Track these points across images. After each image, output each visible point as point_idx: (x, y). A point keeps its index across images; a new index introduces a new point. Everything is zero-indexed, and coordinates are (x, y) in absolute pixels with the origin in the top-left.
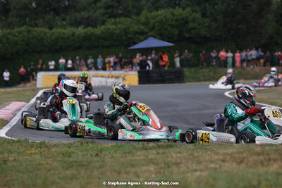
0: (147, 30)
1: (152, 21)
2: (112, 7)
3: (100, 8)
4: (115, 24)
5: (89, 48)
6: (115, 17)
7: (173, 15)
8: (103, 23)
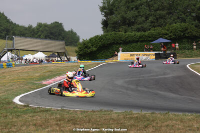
0: (168, 33)
1: (171, 29)
2: (154, 22)
3: (148, 23)
4: (154, 30)
5: (142, 41)
6: (155, 27)
7: (181, 26)
8: (150, 29)
